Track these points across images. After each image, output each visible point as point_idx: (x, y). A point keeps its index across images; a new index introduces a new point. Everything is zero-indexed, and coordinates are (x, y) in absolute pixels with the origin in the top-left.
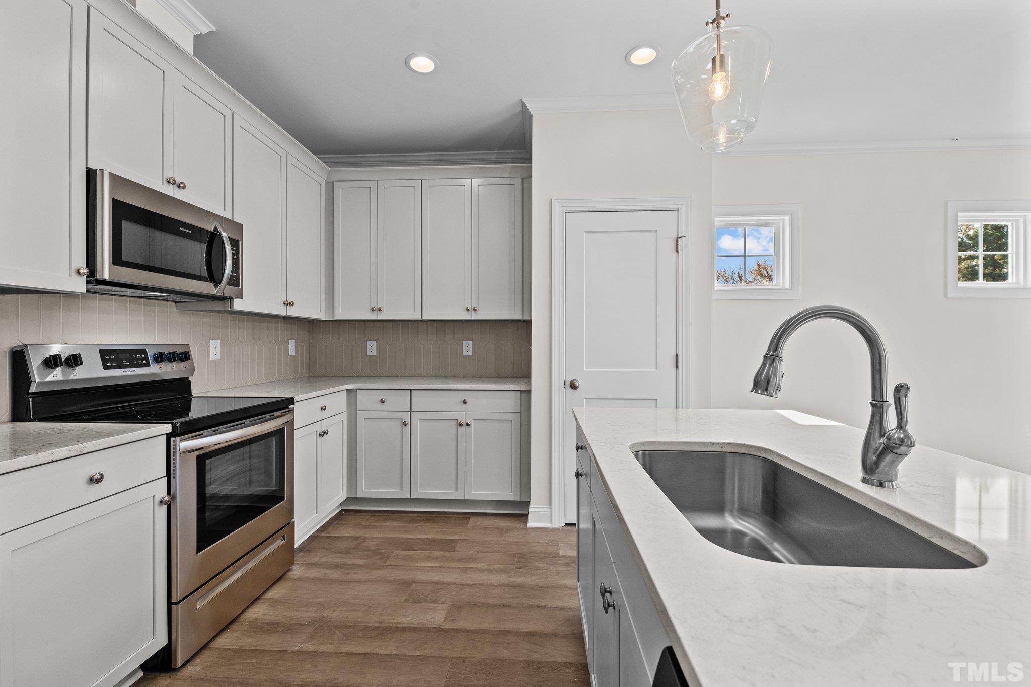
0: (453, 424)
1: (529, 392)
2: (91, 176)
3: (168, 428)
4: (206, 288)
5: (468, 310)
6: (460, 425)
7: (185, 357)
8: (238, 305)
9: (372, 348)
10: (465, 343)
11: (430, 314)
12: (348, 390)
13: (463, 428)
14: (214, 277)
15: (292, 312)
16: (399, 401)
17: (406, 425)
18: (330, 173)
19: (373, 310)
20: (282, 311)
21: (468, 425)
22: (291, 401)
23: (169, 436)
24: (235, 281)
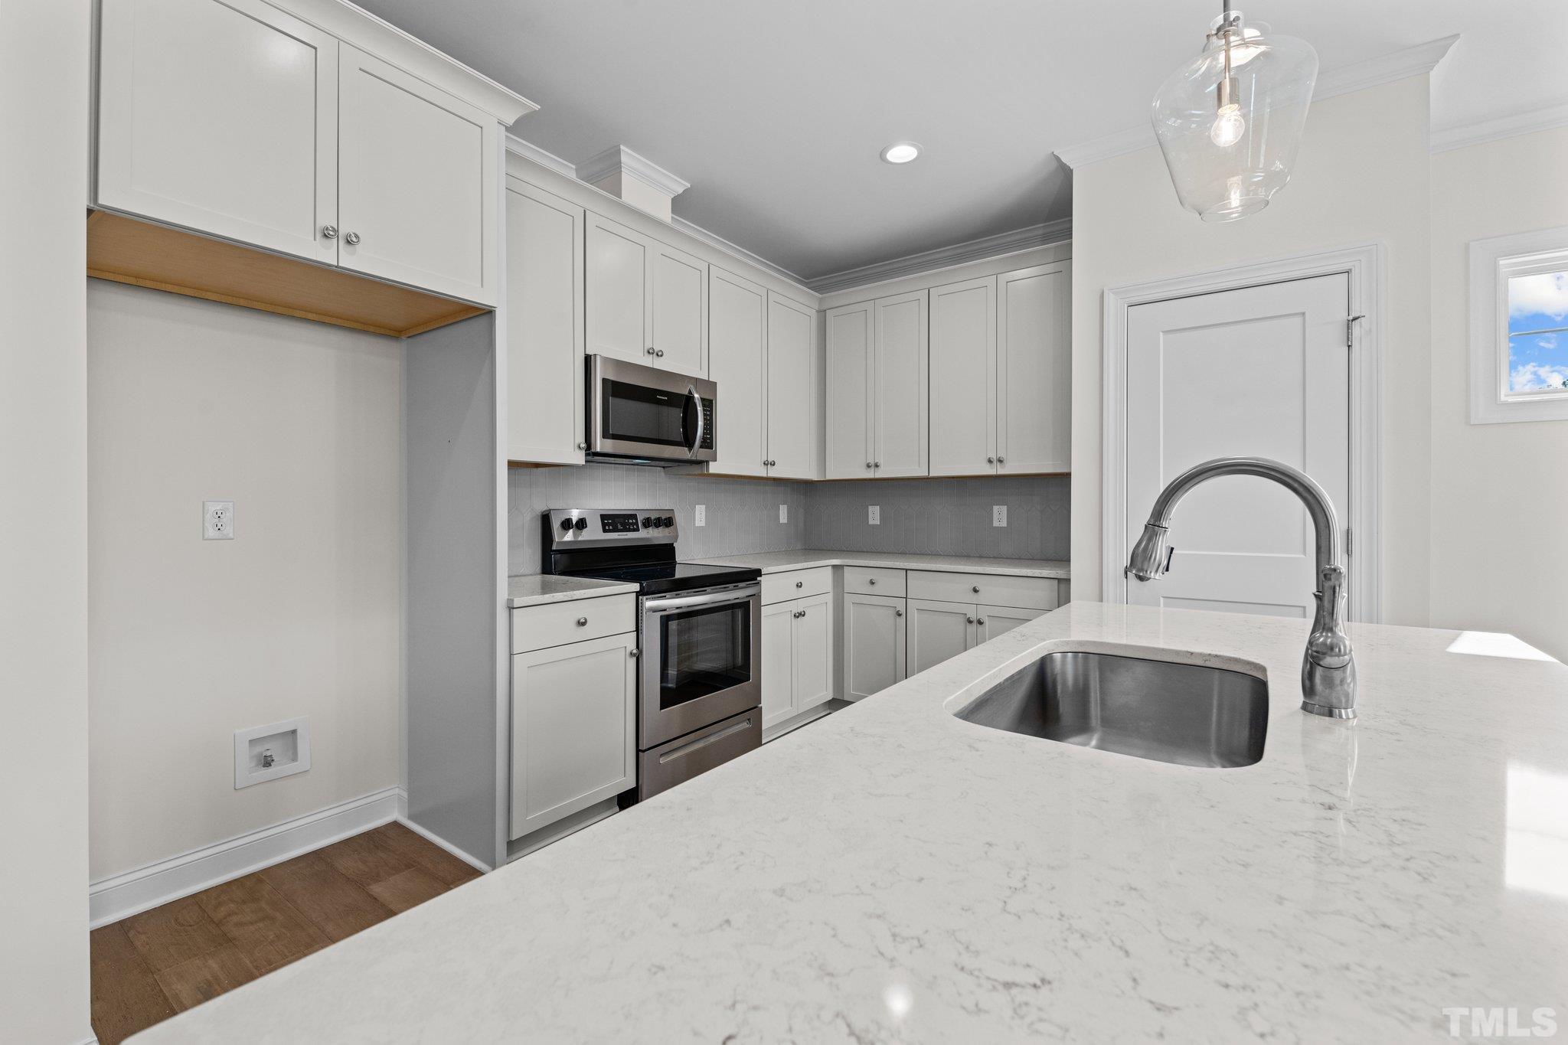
0: (961, 620)
1: (1068, 581)
2: (588, 360)
3: (636, 587)
4: (682, 453)
5: (990, 461)
6: (970, 622)
7: (668, 522)
8: (714, 468)
9: (874, 515)
10: (996, 508)
11: (941, 469)
12: (834, 566)
13: (974, 625)
14: (688, 441)
15: (773, 473)
16: (890, 583)
17: (900, 615)
18: (821, 301)
19: (869, 466)
20: (761, 472)
21: (980, 623)
22: (758, 573)
23: (638, 594)
24: (708, 443)
